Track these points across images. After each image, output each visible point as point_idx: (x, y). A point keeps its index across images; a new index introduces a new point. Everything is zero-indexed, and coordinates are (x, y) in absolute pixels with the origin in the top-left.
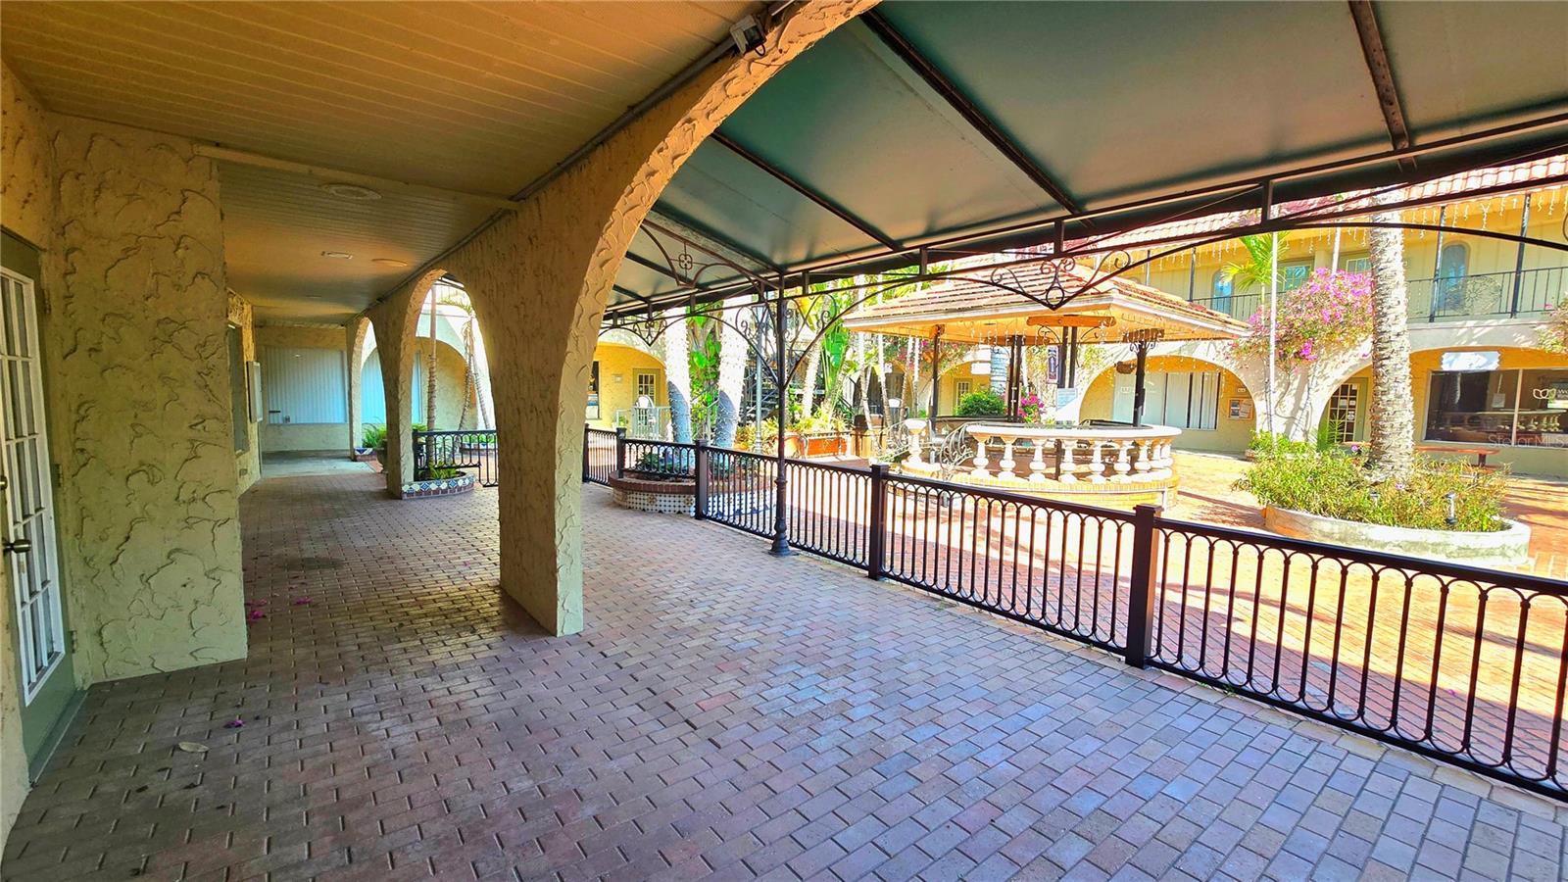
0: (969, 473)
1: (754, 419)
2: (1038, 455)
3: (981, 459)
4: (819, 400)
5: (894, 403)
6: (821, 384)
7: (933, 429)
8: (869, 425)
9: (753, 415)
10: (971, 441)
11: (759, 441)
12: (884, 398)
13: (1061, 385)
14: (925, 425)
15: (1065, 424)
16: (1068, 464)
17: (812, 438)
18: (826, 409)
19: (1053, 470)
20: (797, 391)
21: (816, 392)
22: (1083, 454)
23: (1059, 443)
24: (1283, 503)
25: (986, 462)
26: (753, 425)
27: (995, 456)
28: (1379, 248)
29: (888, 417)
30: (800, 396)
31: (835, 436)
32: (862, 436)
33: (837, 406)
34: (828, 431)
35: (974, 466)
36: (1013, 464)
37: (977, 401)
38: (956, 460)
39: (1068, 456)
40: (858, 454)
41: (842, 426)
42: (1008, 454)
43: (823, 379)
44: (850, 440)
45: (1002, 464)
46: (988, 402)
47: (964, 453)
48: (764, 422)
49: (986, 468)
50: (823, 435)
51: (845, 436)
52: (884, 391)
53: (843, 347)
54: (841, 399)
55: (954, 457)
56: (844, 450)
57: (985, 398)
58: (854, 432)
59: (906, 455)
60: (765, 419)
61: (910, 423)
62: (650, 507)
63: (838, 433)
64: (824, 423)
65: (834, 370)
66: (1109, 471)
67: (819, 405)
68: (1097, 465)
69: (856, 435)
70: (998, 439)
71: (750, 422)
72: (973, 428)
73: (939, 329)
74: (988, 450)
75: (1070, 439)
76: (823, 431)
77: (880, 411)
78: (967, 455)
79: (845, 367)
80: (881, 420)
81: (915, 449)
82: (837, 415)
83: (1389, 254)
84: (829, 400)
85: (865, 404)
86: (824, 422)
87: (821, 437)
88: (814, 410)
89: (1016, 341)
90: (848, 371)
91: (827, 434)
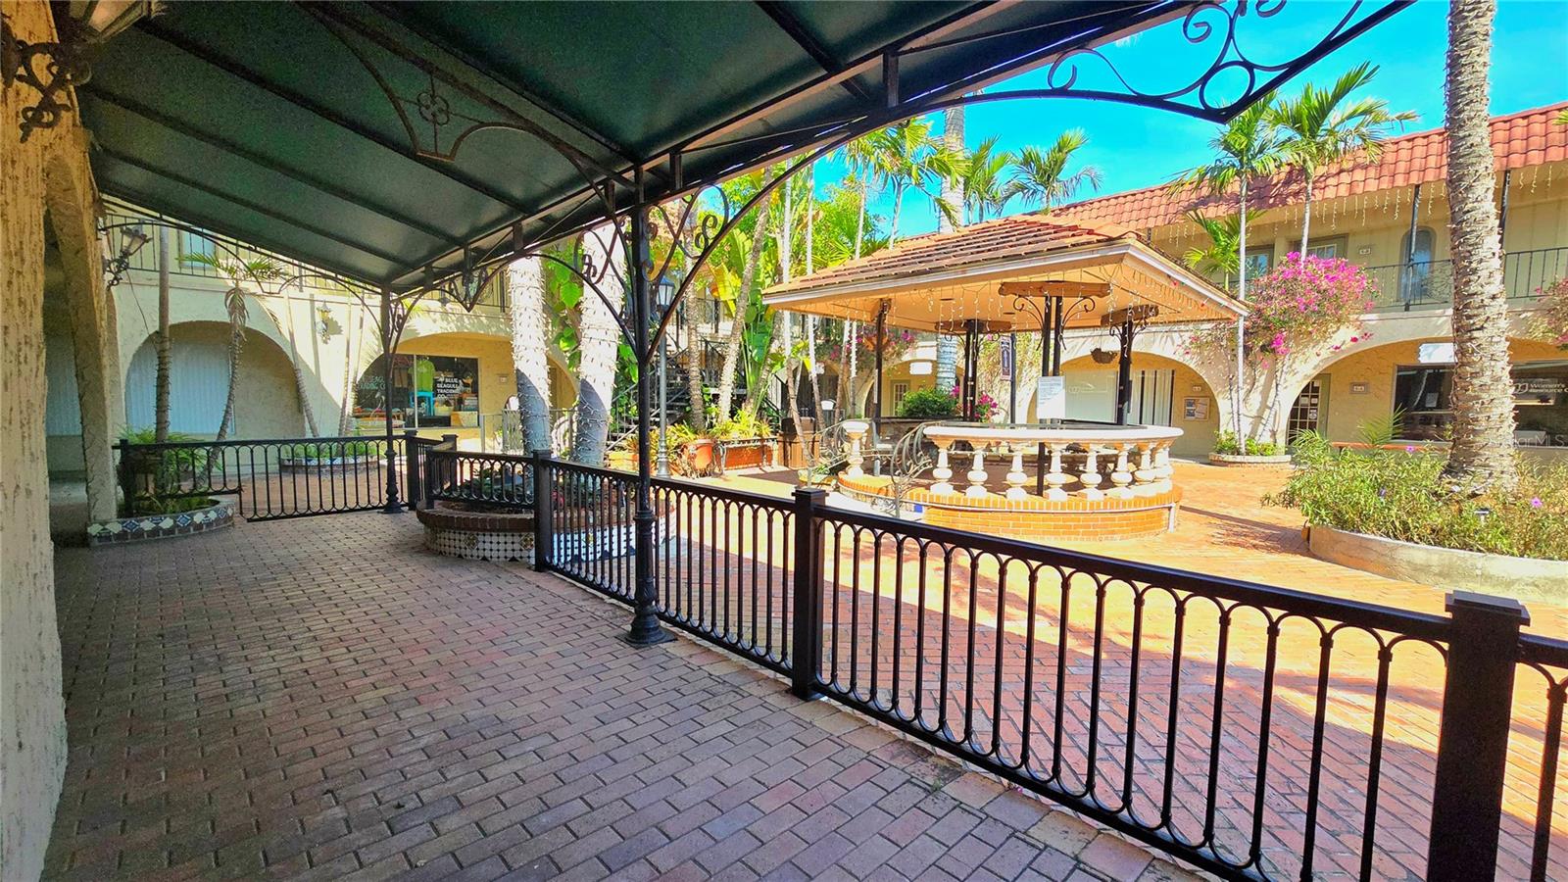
0: (927, 487)
1: (657, 424)
2: (1017, 464)
3: (943, 471)
4: (738, 402)
5: (827, 405)
6: (741, 382)
7: (878, 432)
8: (798, 429)
9: (657, 419)
10: (929, 446)
11: (663, 450)
12: (817, 397)
13: (1045, 373)
14: (867, 427)
15: (1049, 423)
16: (1056, 476)
17: (731, 446)
18: (748, 412)
19: (1034, 481)
20: (713, 391)
21: (736, 392)
22: (1074, 463)
23: (1042, 446)
24: (1341, 522)
25: (949, 473)
26: (658, 431)
27: (961, 465)
28: (1464, 184)
29: (821, 420)
30: (716, 397)
31: (759, 443)
32: (790, 444)
33: (761, 408)
34: (751, 436)
35: (935, 479)
36: (984, 476)
37: (922, 400)
38: (911, 471)
39: (1056, 464)
40: (786, 465)
41: (766, 431)
42: (978, 463)
43: (745, 377)
44: (776, 448)
45: (971, 475)
46: (935, 402)
47: (922, 463)
48: (671, 428)
49: (950, 480)
50: (744, 442)
51: (770, 444)
52: (816, 388)
53: (767, 339)
54: (766, 400)
55: (909, 468)
56: (770, 460)
57: (931, 397)
58: (781, 439)
59: (844, 466)
60: (673, 424)
61: (849, 426)
62: (468, 552)
63: (762, 440)
64: (744, 428)
65: (757, 366)
66: (1107, 483)
67: (740, 407)
68: (1091, 476)
69: (784, 443)
70: (964, 445)
71: (655, 427)
72: (933, 430)
73: (884, 307)
74: (951, 458)
75: (1058, 441)
76: (743, 437)
77: (812, 413)
78: (925, 465)
79: (769, 361)
80: (812, 425)
81: (855, 459)
82: (760, 417)
83: (1479, 190)
84: (752, 400)
85: (793, 404)
86: (746, 427)
87: (741, 445)
88: (733, 413)
89: (972, 328)
90: (772, 366)
91: (749, 441)
